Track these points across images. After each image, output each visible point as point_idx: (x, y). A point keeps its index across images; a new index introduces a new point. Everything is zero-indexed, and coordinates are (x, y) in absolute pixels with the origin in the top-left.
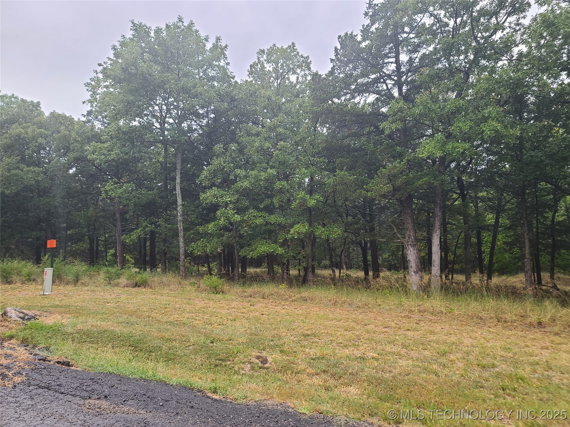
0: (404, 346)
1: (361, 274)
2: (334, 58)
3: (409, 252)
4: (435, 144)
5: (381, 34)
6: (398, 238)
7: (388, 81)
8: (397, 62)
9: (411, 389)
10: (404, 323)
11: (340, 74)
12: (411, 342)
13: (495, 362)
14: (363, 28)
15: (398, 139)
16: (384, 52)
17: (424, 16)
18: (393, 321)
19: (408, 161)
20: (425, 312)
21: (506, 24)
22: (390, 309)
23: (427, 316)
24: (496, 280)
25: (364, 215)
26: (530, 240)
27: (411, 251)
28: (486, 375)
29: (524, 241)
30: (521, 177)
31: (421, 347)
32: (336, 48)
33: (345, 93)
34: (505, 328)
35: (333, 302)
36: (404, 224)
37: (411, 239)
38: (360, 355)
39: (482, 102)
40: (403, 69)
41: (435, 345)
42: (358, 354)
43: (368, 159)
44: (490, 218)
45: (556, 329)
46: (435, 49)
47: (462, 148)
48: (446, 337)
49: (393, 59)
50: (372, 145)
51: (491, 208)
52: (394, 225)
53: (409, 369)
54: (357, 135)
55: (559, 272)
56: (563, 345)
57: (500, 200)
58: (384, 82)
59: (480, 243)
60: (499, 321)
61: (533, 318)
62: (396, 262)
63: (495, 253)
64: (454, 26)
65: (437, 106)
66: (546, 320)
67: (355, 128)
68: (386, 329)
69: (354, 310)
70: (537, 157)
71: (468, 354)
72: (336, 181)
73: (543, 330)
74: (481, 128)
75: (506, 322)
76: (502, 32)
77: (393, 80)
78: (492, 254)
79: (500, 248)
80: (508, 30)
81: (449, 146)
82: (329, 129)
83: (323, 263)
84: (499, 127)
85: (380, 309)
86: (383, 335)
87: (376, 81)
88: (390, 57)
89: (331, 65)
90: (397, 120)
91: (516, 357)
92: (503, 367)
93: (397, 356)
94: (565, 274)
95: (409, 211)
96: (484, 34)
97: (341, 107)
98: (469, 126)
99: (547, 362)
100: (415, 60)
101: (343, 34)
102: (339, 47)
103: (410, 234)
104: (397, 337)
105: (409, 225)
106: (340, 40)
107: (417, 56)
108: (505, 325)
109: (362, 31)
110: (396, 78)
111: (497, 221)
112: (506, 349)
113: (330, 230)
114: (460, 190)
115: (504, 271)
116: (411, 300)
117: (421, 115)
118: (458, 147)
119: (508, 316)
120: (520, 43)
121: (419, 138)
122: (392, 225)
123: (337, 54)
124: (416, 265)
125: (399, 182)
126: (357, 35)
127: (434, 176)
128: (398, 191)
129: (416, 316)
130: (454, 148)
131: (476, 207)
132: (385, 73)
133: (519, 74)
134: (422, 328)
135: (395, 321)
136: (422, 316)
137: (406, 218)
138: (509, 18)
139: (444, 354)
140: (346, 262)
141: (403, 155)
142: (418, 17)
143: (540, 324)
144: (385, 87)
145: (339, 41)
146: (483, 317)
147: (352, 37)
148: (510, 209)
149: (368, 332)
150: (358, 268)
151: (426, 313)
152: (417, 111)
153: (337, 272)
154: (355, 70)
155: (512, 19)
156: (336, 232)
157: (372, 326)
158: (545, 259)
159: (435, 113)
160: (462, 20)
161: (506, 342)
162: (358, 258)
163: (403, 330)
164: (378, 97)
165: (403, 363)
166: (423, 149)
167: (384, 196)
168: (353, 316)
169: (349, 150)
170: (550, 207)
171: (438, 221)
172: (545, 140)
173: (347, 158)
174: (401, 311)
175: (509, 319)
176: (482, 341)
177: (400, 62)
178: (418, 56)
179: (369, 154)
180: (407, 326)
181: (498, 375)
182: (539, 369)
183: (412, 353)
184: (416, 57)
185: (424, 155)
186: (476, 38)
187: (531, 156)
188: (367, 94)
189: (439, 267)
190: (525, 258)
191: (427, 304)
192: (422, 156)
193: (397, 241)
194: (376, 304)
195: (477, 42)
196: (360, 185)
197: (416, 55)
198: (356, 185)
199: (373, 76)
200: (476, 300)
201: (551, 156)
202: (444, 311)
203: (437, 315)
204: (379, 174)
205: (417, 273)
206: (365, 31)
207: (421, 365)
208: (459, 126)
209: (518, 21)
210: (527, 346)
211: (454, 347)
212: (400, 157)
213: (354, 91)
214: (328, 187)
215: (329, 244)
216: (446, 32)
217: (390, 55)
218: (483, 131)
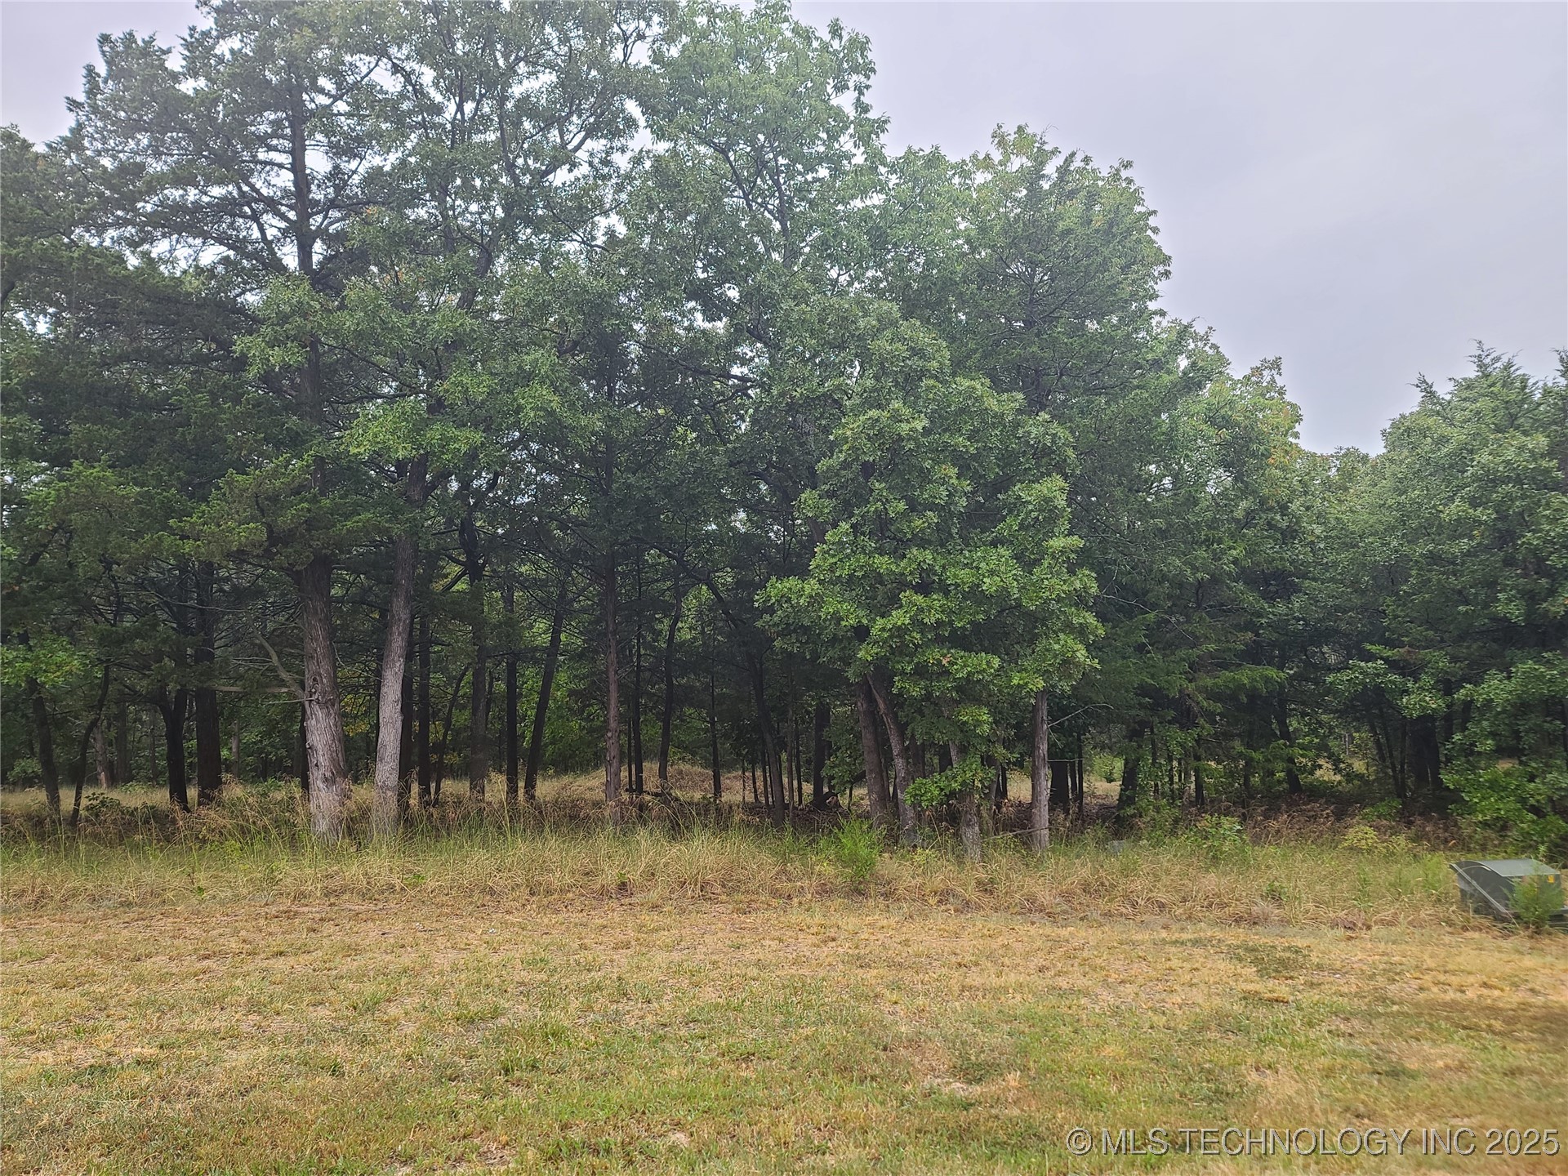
0: (254, 1006)
1: (160, 797)
2: (81, 98)
3: (314, 722)
4: (395, 423)
5: (244, 74)
6: (282, 683)
7: (267, 218)
8: (298, 167)
9: (246, 1133)
10: (270, 934)
11: (100, 155)
12: (279, 989)
13: (502, 1001)
14: (191, 36)
15: (294, 393)
16: (253, 128)
17: (377, 65)
18: (236, 932)
19: (320, 461)
20: (345, 892)
21: (582, 155)
22: (237, 898)
23: (347, 905)
24: (546, 788)
25: (179, 615)
26: (620, 686)
27: (317, 721)
28: (472, 1041)
29: (608, 688)
30: (605, 532)
31: (308, 997)
32: (90, 71)
33: (119, 218)
34: (543, 909)
35: (29, 898)
36: (302, 640)
37: (319, 687)
38: (92, 1061)
39: (523, 335)
40: (317, 195)
41: (351, 986)
42: (86, 1056)
43: (189, 438)
44: (539, 631)
45: (654, 896)
46: (403, 162)
47: (467, 443)
48: (388, 957)
49: (285, 155)
50: (203, 398)
51: (543, 604)
52: (273, 645)
53: (255, 1072)
54: (159, 362)
55: (683, 759)
56: (662, 933)
57: (563, 585)
58: (255, 217)
59: (513, 695)
60: (532, 894)
61: (609, 876)
62: (283, 752)
63: (549, 718)
64: (455, 118)
65: (407, 321)
66: (634, 875)
67: (153, 337)
68: (206, 963)
69: (105, 917)
70: (639, 488)
71: (436, 994)
72: (68, 497)
73: (627, 901)
74: (515, 400)
75: (549, 892)
76: (570, 171)
77: (283, 217)
78: (539, 722)
79: (559, 708)
80: (585, 169)
81: (434, 433)
82: (57, 322)
83: (17, 769)
84: (555, 402)
85: (202, 901)
86: (191, 983)
87: (228, 207)
88: (275, 149)
89: (70, 120)
90: (288, 338)
91: (553, 980)
92: (519, 1012)
93: (223, 1042)
94: (693, 764)
95: (319, 605)
96: (530, 162)
97: (97, 261)
98: (488, 386)
99: (619, 978)
100: (350, 177)
101: (117, 34)
102: (102, 69)
103: (319, 669)
104: (239, 982)
105: (317, 644)
106: (106, 49)
107: (358, 168)
108: (545, 901)
109: (188, 46)
110: (292, 215)
111: (555, 640)
112: (533, 963)
113: (38, 657)
114: (469, 554)
115: (567, 764)
116: (306, 862)
117: (359, 335)
118: (456, 439)
119: (555, 879)
120: (611, 210)
121: (360, 400)
122: (266, 645)
123: (93, 91)
124: (332, 760)
125: (286, 519)
126: (169, 51)
127: (391, 508)
128: (286, 545)
129: (314, 910)
130: (446, 440)
131: (509, 601)
132: (257, 191)
133: (604, 281)
134: (326, 942)
135: (243, 933)
136: (330, 905)
137: (310, 624)
138: (588, 141)
139: (373, 1006)
140: (111, 763)
141: (304, 442)
142: (363, 62)
143: (622, 886)
144: (256, 234)
145: (103, 53)
146: (497, 889)
147: (150, 54)
148: (584, 610)
149: (140, 980)
150: (153, 780)
151: (346, 897)
152: (348, 324)
153: (67, 797)
154: (157, 155)
155: (597, 145)
156: (59, 667)
157: (161, 960)
158: (651, 732)
159: (400, 338)
160: (477, 109)
161: (538, 944)
162: (153, 747)
163: (262, 956)
164: (228, 257)
165: (239, 1058)
166: (360, 431)
167: (240, 556)
168: (99, 936)
169: (123, 402)
170: (667, 609)
171: (399, 634)
172: (658, 452)
173: (113, 425)
174: (271, 899)
175: (557, 884)
176: (483, 950)
177: (308, 171)
178: (361, 170)
179: (195, 423)
180: (277, 943)
181: (503, 1037)
182: (601, 1000)
183: (277, 1025)
184: (354, 172)
185: (362, 451)
186: (510, 168)
187: (629, 487)
188: (198, 241)
189: (397, 762)
190: (608, 730)
191: (353, 871)
192: (356, 451)
193: (276, 690)
194: (190, 887)
195: (515, 179)
196: (160, 515)
197: (353, 164)
198: (142, 513)
199: (217, 191)
200: (484, 844)
201: (667, 491)
202: (398, 884)
203: (377, 896)
204: (226, 489)
205: (334, 782)
206: (198, 48)
207: (293, 1052)
208: (461, 383)
209: (608, 154)
210: (583, 947)
211: (404, 980)
212: (296, 445)
213: (156, 220)
214: (38, 515)
215: (40, 703)
216: (434, 126)
217: (275, 142)
218: (520, 409)
